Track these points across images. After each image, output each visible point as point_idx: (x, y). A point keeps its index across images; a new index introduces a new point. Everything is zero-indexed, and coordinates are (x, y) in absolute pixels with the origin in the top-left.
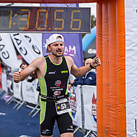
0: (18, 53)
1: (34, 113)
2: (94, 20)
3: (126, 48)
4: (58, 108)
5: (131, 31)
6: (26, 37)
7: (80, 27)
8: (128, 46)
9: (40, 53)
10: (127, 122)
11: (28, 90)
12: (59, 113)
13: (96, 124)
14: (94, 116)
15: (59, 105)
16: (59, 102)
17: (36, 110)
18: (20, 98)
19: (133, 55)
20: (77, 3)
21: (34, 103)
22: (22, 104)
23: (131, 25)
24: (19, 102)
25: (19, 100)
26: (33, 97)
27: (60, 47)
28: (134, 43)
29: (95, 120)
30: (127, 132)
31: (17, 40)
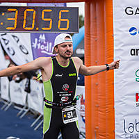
0: (5, 54)
1: (21, 114)
2: (82, 19)
3: (115, 48)
4: (65, 116)
5: (120, 31)
6: (14, 36)
7: (68, 27)
8: (116, 46)
9: (27, 53)
10: (116, 122)
11: (15, 91)
12: (66, 122)
13: (84, 125)
14: (83, 117)
15: (66, 113)
16: (66, 110)
17: (24, 111)
18: (8, 99)
19: (122, 55)
20: (65, 2)
21: (22, 104)
22: (9, 105)
23: (120, 25)
24: (6, 103)
25: (6, 101)
26: (21, 98)
27: (69, 48)
28: (122, 43)
29: (84, 120)
30: (116, 133)
31: (4, 40)
